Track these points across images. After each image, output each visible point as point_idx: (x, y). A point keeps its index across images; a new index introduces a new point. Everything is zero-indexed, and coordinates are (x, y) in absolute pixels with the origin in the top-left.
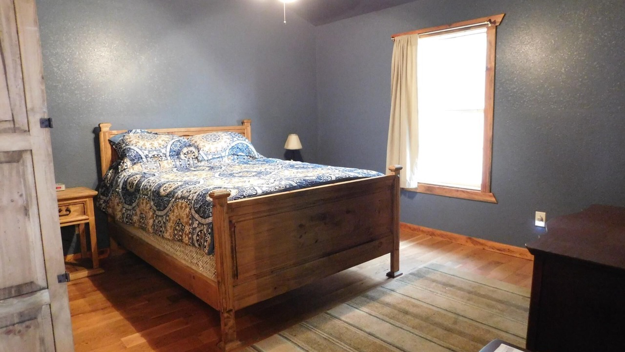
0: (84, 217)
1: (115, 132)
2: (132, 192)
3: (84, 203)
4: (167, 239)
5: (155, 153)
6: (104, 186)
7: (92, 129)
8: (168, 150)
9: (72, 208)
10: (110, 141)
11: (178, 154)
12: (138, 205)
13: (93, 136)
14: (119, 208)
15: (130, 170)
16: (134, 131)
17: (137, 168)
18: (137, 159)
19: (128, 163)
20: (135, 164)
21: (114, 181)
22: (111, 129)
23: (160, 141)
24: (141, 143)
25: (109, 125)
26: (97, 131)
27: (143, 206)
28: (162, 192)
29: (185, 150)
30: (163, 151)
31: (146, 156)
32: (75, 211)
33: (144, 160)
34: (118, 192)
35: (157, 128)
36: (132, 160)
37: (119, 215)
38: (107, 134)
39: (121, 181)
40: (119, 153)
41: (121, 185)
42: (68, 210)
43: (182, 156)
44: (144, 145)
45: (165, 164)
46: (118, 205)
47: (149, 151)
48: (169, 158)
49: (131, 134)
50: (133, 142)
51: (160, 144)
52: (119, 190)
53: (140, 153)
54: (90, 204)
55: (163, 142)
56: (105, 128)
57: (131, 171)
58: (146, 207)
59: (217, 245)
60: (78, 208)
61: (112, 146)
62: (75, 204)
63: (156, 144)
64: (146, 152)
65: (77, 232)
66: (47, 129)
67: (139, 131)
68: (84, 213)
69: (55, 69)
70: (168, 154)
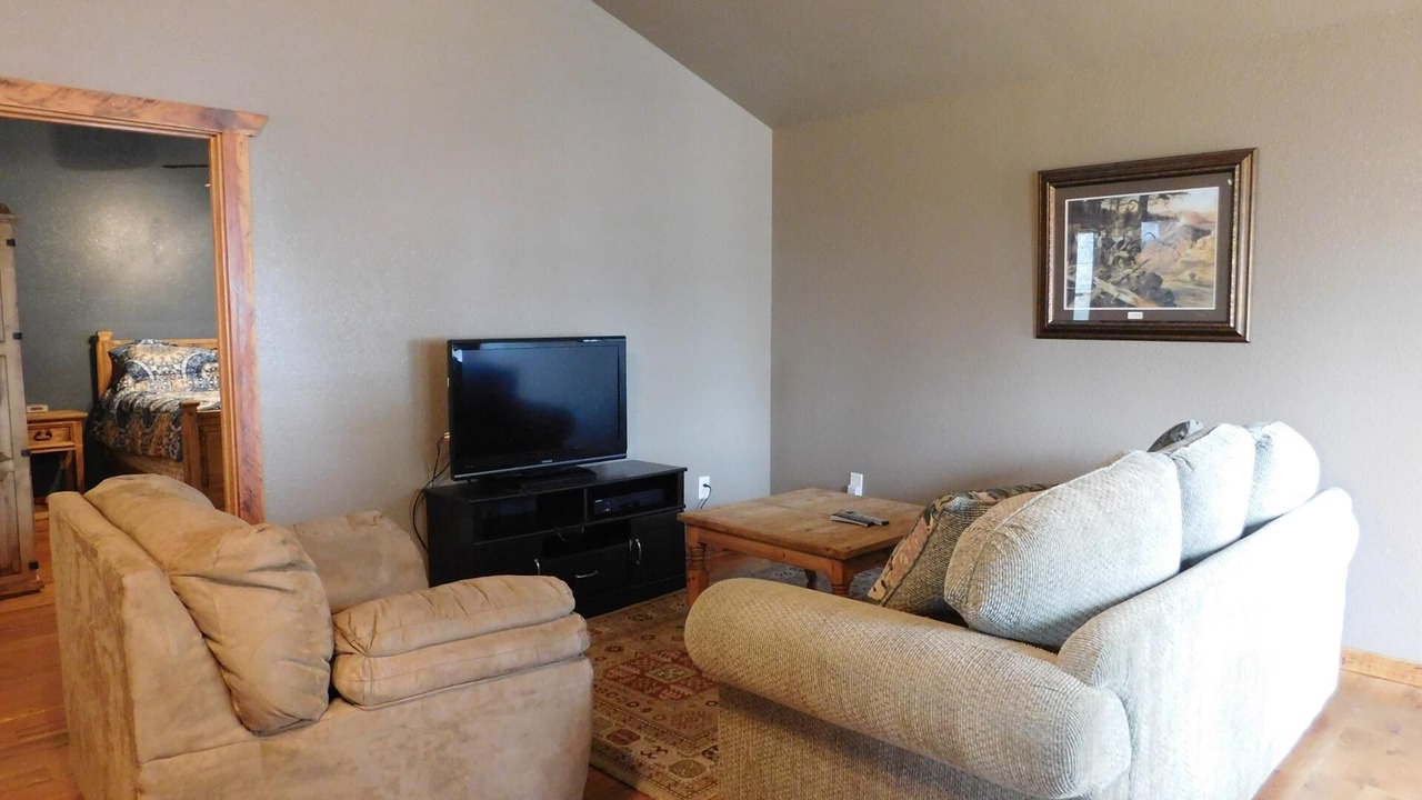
0: (70, 443)
1: (117, 342)
2: (128, 411)
3: (69, 427)
4: (150, 457)
5: (166, 369)
6: (99, 409)
7: (87, 339)
8: (184, 366)
9: (54, 432)
10: (110, 354)
11: (198, 371)
12: (131, 427)
13: (88, 346)
14: (112, 433)
15: (130, 387)
16: (143, 341)
17: (139, 387)
18: (141, 376)
19: (129, 380)
20: (138, 382)
21: (110, 402)
22: (112, 338)
23: (174, 355)
24: (148, 357)
25: (111, 333)
26: (94, 341)
27: (134, 426)
28: (152, 408)
29: (207, 367)
30: (177, 367)
31: (154, 373)
32: (59, 436)
33: (152, 377)
34: (112, 414)
35: (178, 338)
36: (135, 377)
37: (112, 441)
38: (106, 345)
39: (117, 401)
40: (121, 366)
41: (117, 405)
42: (49, 434)
43: (204, 374)
44: (152, 359)
45: (178, 382)
46: (112, 429)
47: (158, 367)
48: (185, 376)
49: (139, 346)
50: (139, 355)
51: (173, 358)
52: (114, 411)
53: (146, 368)
54: (78, 430)
55: (180, 357)
56: (104, 337)
57: (132, 389)
58: (136, 426)
59: (184, 452)
60: (61, 432)
61: (112, 360)
62: (57, 427)
63: (168, 358)
64: (154, 368)
65: (61, 468)
66: (18, 341)
67: (151, 341)
68: (69, 438)
69: (43, 265)
70: (184, 371)
